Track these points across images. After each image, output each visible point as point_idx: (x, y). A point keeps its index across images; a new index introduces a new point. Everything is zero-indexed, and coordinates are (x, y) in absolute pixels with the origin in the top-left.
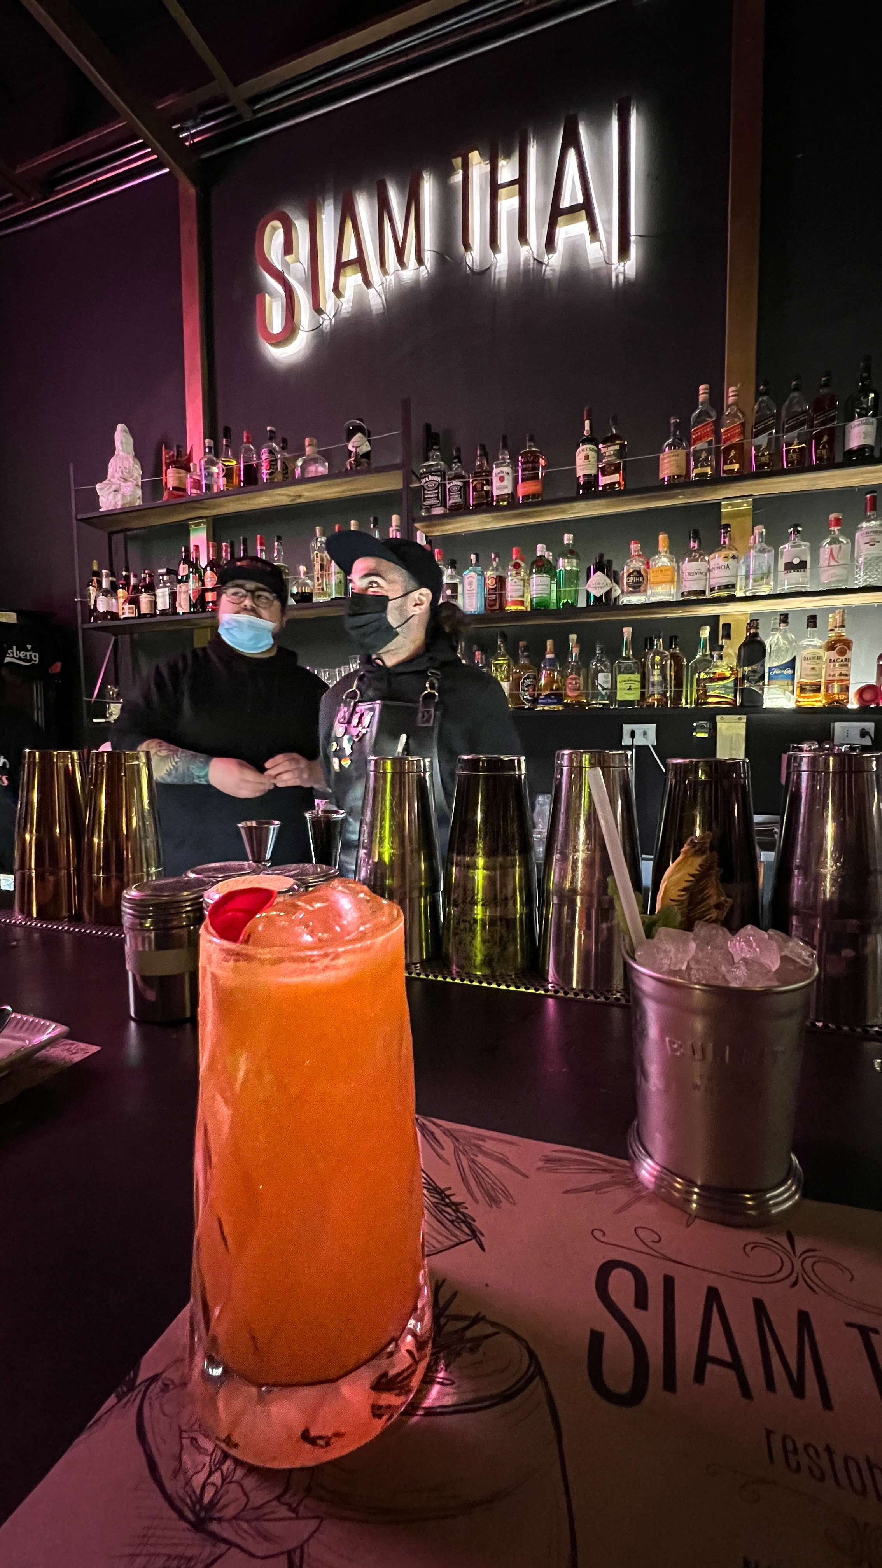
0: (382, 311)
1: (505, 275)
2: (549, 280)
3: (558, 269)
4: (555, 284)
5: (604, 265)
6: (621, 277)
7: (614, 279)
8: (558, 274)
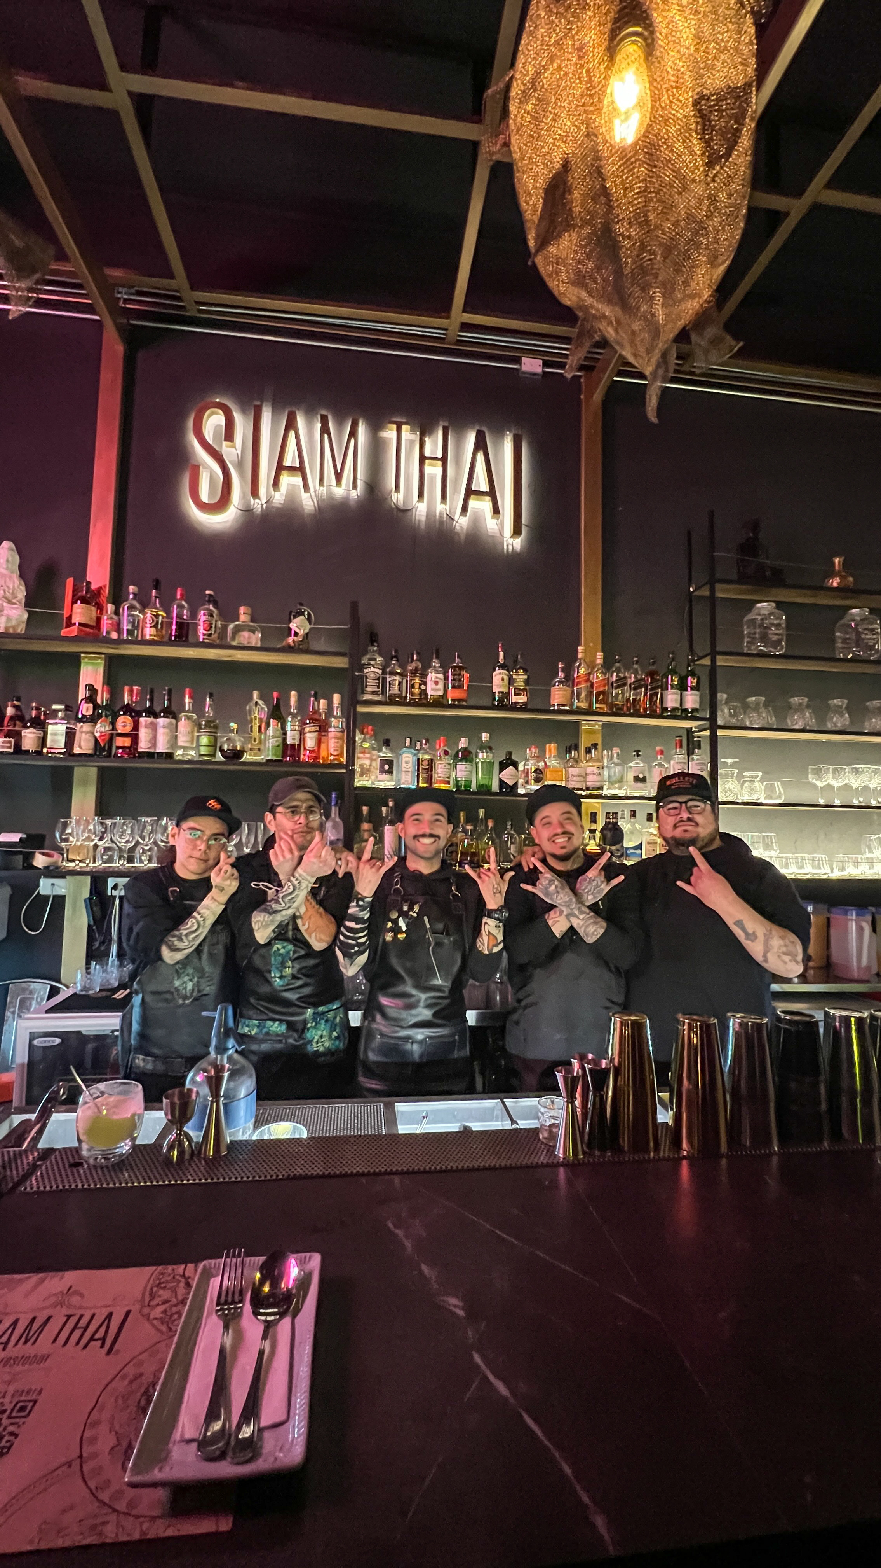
0: (313, 512)
1: (423, 519)
2: (457, 534)
3: (465, 528)
4: (463, 537)
5: (498, 535)
6: (510, 547)
7: (505, 547)
8: (465, 531)
